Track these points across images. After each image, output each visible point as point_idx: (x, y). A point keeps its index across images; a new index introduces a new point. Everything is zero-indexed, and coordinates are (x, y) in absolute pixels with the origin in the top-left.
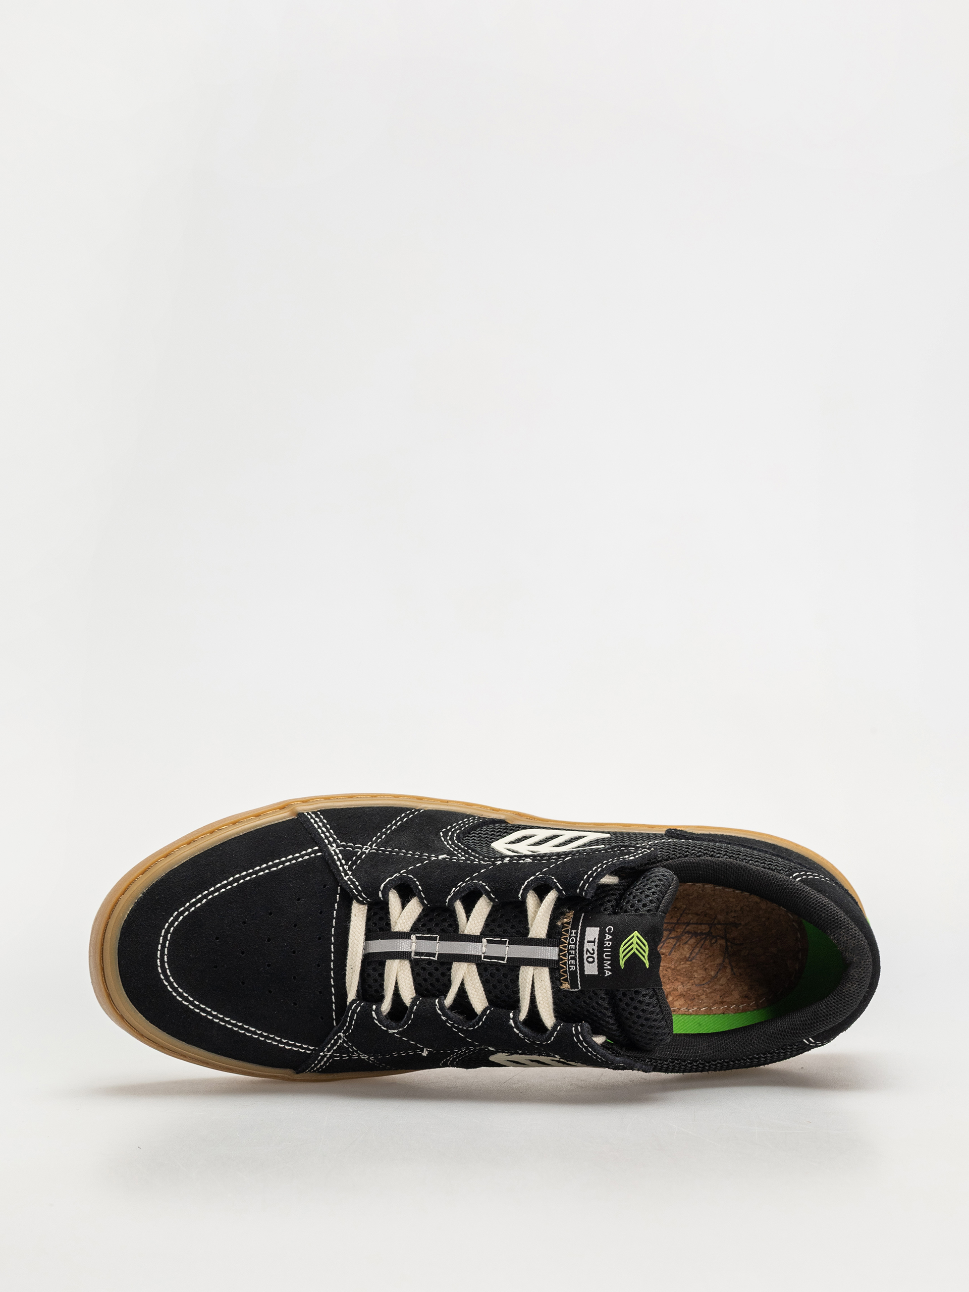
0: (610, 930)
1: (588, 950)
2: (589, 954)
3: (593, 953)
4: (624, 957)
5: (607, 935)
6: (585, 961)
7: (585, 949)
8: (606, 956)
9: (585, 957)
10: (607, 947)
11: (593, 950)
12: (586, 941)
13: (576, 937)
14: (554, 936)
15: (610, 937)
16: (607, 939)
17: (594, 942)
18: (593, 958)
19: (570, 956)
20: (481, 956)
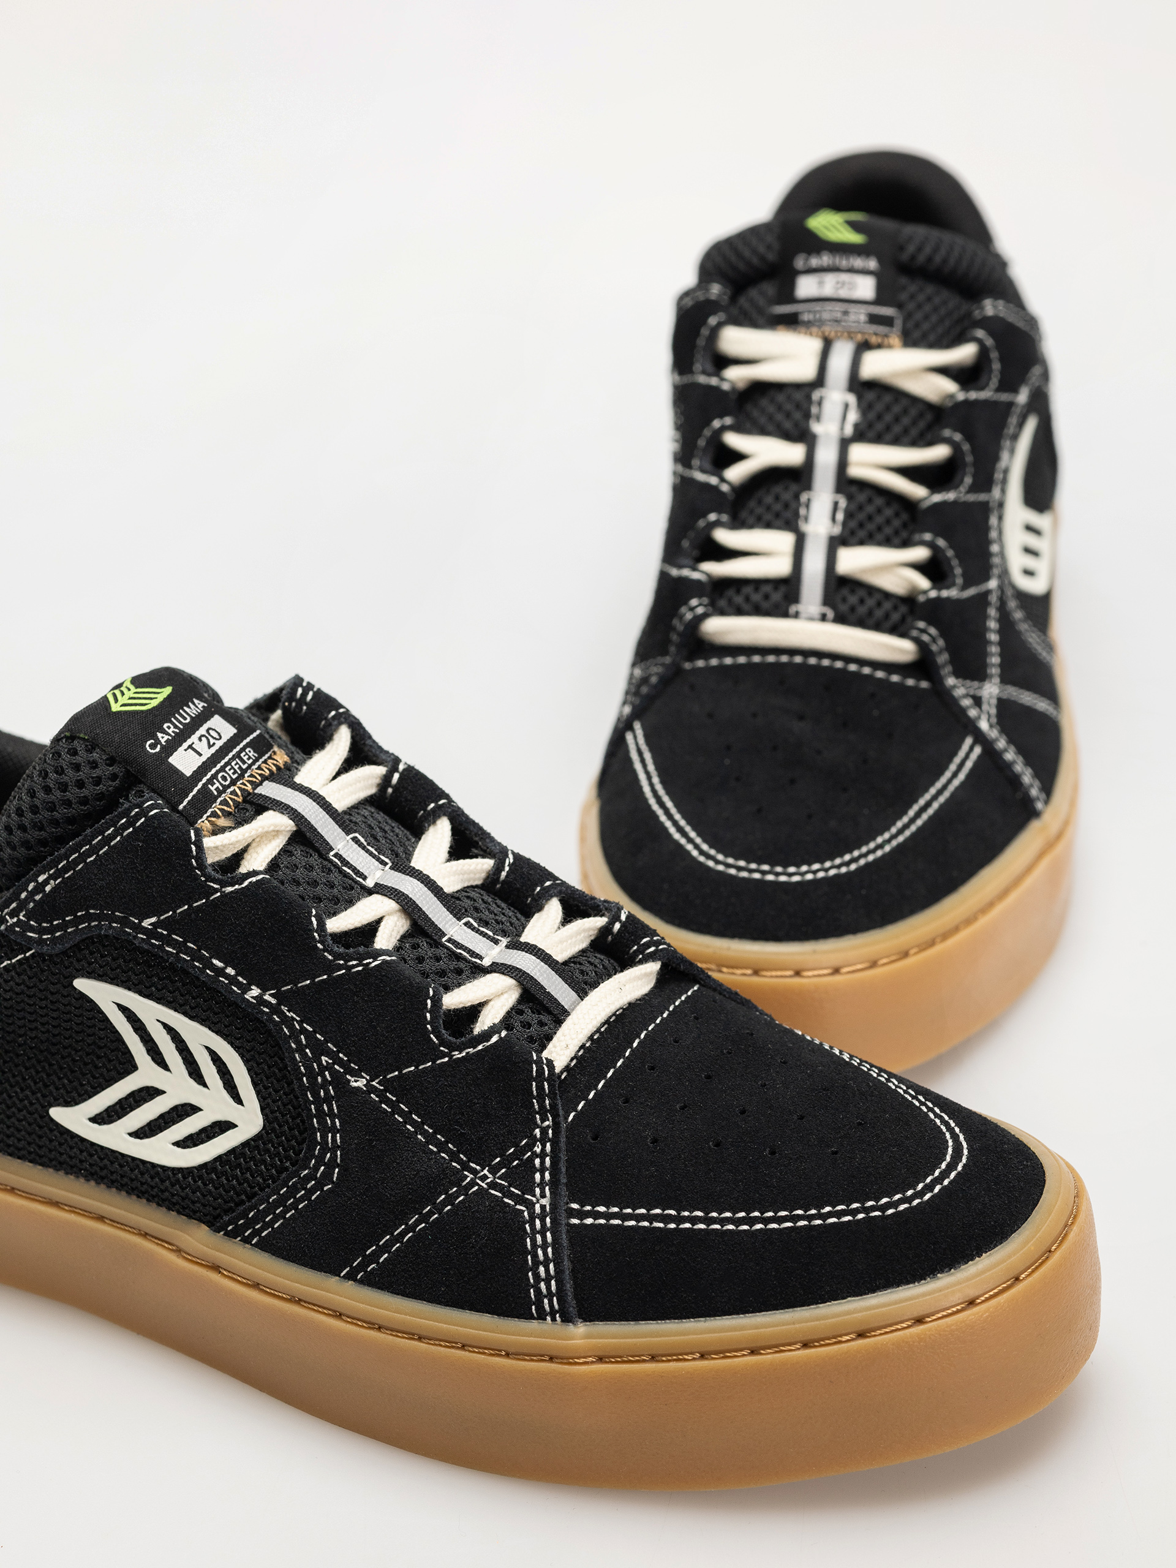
0: (153, 746)
1: (210, 746)
2: (212, 741)
3: (203, 736)
4: (157, 693)
5: (163, 741)
6: (225, 741)
7: (213, 750)
8: (185, 719)
9: (219, 744)
10: (176, 727)
11: (200, 739)
12: (204, 758)
13: (215, 776)
14: (254, 806)
15: (160, 735)
16: (166, 737)
17: (190, 747)
18: (208, 731)
19: (244, 767)
20: (391, 868)
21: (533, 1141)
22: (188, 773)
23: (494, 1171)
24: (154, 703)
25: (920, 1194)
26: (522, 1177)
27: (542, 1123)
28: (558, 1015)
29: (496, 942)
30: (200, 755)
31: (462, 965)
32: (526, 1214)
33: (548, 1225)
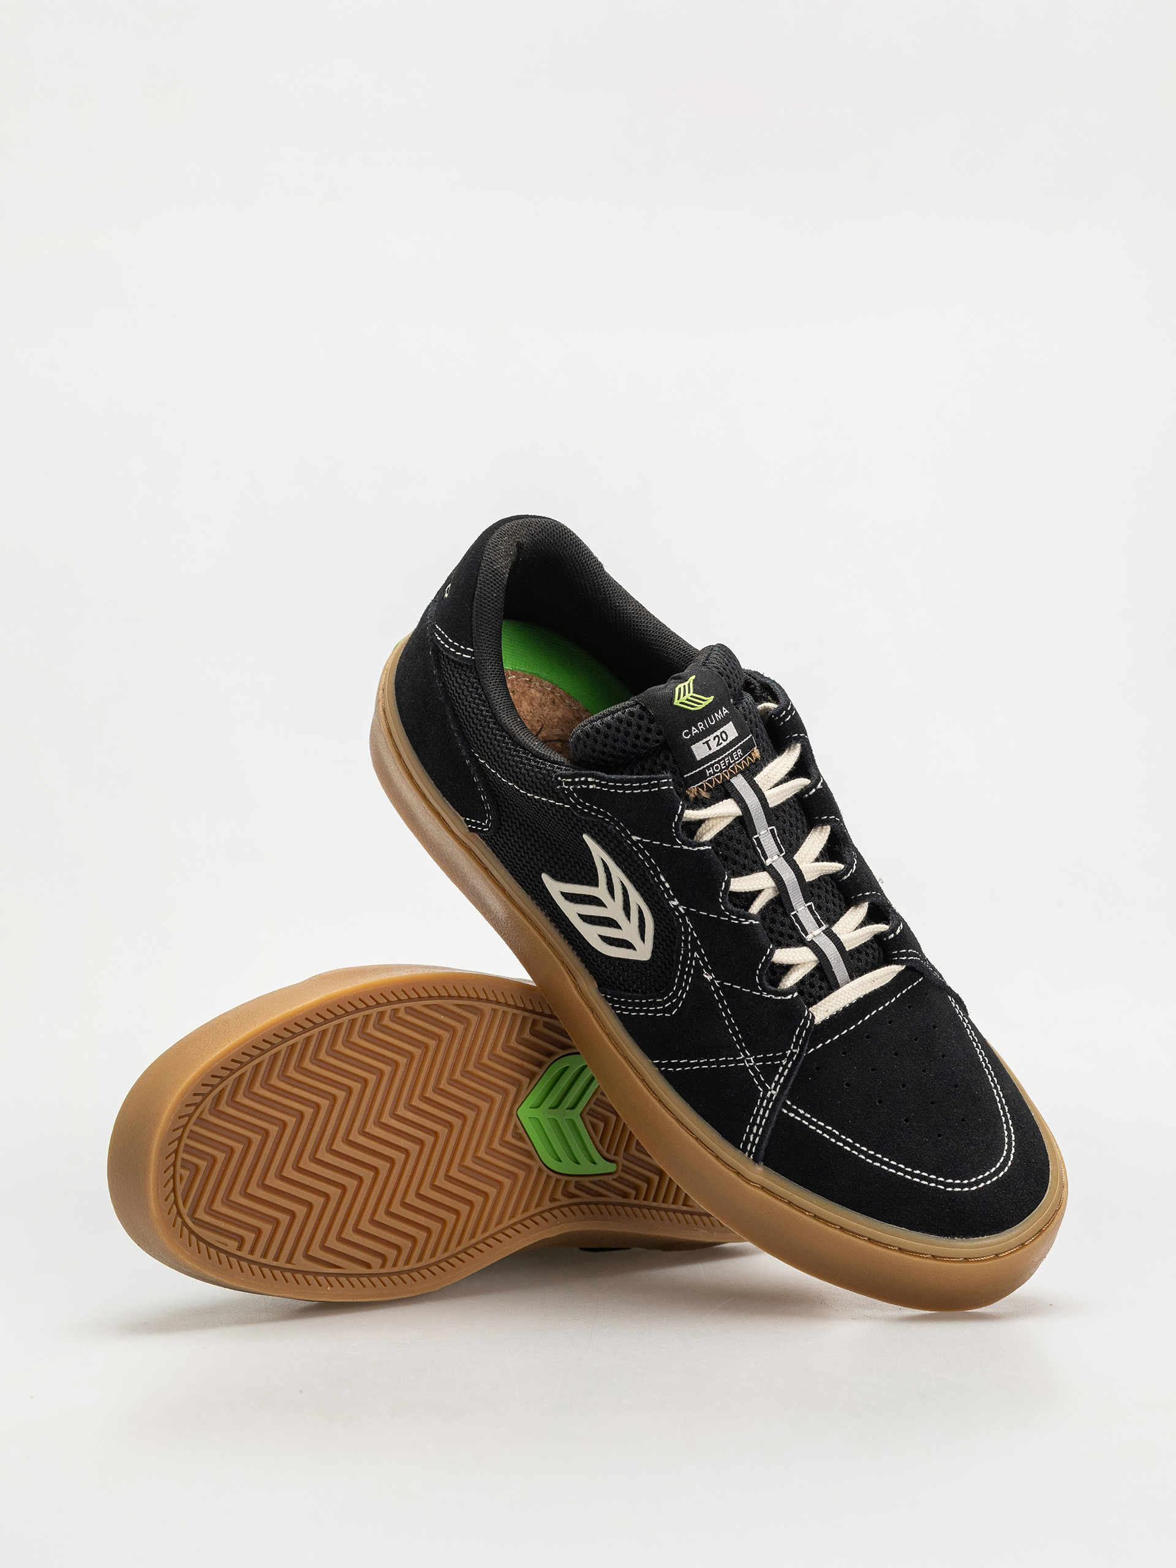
0: (686, 734)
1: (718, 744)
2: (721, 741)
3: (717, 736)
4: (704, 700)
5: (693, 732)
6: (728, 741)
7: (719, 748)
8: (712, 721)
9: (724, 744)
10: (705, 726)
11: (714, 739)
12: (711, 752)
13: (712, 765)
14: (725, 791)
15: (693, 728)
16: (697, 731)
17: (707, 742)
18: (721, 733)
19: (731, 762)
20: (783, 856)
21: (784, 1056)
22: (698, 758)
23: (756, 1061)
24: (700, 707)
25: (970, 1185)
26: (769, 1072)
27: (793, 1048)
28: (833, 985)
29: (820, 925)
30: (710, 749)
31: (794, 935)
32: (762, 1093)
33: (770, 1107)
